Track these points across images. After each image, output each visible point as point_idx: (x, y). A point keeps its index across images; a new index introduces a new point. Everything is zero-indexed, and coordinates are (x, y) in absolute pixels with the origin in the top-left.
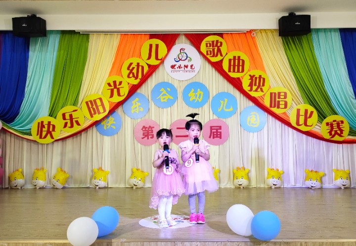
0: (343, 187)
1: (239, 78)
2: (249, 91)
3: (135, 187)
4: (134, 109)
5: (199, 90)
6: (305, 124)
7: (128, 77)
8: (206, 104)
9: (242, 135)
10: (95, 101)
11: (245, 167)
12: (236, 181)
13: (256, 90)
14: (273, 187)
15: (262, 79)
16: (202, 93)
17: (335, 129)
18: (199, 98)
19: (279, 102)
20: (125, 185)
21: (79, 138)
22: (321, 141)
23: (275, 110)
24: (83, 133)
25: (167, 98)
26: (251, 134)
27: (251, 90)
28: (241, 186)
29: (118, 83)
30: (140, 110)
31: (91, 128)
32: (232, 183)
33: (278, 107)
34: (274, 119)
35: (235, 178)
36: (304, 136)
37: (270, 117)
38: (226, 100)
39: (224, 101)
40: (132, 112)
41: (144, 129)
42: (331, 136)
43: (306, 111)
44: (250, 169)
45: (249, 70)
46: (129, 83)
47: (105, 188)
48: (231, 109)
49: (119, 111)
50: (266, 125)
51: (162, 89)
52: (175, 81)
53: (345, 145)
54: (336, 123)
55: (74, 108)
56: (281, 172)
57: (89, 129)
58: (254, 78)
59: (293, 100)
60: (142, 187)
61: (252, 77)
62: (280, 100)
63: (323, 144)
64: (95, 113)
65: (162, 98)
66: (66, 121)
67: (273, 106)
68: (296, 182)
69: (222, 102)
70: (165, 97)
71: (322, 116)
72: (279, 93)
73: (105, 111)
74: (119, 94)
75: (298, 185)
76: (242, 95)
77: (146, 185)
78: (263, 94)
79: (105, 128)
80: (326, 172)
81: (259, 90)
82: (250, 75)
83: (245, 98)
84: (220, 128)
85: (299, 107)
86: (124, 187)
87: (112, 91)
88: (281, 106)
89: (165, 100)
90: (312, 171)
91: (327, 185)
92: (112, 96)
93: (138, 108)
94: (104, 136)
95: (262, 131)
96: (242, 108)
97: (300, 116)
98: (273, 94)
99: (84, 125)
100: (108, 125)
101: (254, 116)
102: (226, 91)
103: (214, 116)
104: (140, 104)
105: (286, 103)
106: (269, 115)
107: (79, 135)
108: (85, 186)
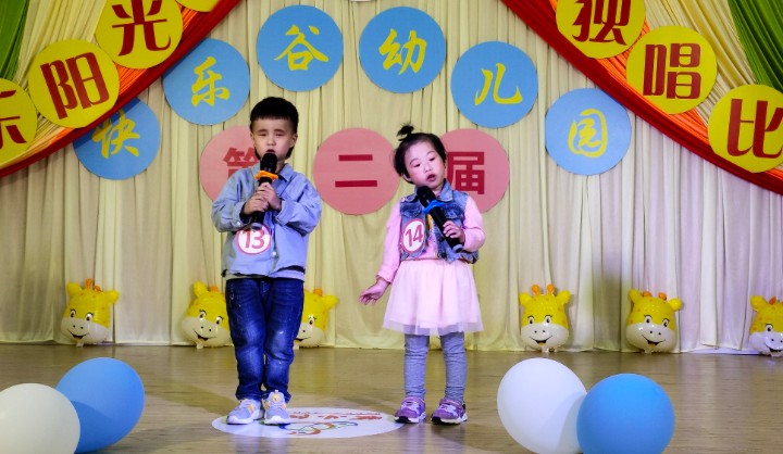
2: (576, 38)
3: (200, 345)
4: (199, 93)
5: (413, 33)
6: (758, 150)
8: (435, 83)
9: (552, 180)
10: (72, 62)
11: (559, 285)
12: (528, 329)
13: (600, 38)
14: (648, 349)
15: (619, 2)
16: (423, 44)
18: (415, 59)
19: (673, 76)
20: (171, 339)
21: (19, 184)
23: (660, 103)
24: (32, 167)
25: (308, 60)
26: (580, 179)
27: (583, 37)
28: (543, 346)
29: (147, 7)
30: (221, 96)
31: (61, 151)
32: (514, 337)
33: (671, 94)
34: (655, 132)
35: (526, 321)
36: (753, 189)
37: (644, 127)
38: (501, 68)
39: (495, 71)
40: (195, 101)
41: (232, 159)
43: (762, 107)
44: (573, 291)
46: (183, 8)
48: (517, 98)
49: (153, 98)
50: (630, 152)
51: (294, 30)
55: (6, 85)
56: (675, 304)
57: (52, 156)
62: (677, 69)
64: (73, 104)
65: (292, 57)
67: (654, 90)
68: (719, 338)
69: (488, 74)
70: (301, 56)
72: (676, 48)
73: (104, 96)
74: (151, 44)
75: (729, 346)
76: (553, 53)
78: (623, 48)
79: (105, 153)
81: (610, 35)
83: (562, 62)
84: (480, 157)
85: (737, 93)
86: (167, 343)
87: (129, 32)
88: (679, 91)
89: (304, 66)
90: (773, 301)
92: (127, 48)
93: (213, 90)
94: (102, 179)
95: (616, 171)
96: (554, 98)
97: (742, 124)
98: (656, 50)
99: (37, 141)
100: (114, 142)
101: (591, 122)
102: (501, 38)
103: (462, 119)
104: (219, 77)
105: (696, 79)
106: (639, 119)
107: (20, 173)
108: (41, 340)
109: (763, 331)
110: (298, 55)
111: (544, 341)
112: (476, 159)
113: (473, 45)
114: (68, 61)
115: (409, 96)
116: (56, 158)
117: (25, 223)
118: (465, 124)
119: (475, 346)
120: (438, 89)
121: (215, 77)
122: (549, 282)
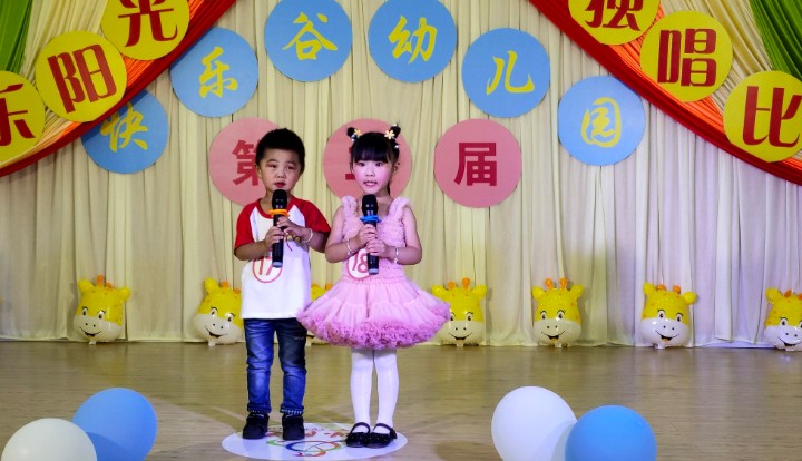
2: (589, 24)
3: (212, 343)
4: (207, 84)
5: (423, 20)
6: (774, 138)
8: (446, 71)
9: (565, 171)
10: (79, 55)
11: (573, 278)
12: (540, 324)
13: (614, 24)
14: (662, 345)
16: (433, 31)
18: (425, 47)
19: (688, 63)
20: (182, 336)
21: (28, 178)
23: (675, 90)
24: (40, 162)
25: (316, 48)
26: (594, 170)
27: (596, 23)
28: (555, 342)
30: (228, 87)
31: (69, 146)
32: (527, 332)
33: (686, 81)
34: (669, 121)
35: (538, 316)
36: (769, 178)
37: (660, 118)
38: (513, 56)
39: (506, 59)
40: (203, 92)
41: (241, 152)
43: (778, 94)
44: (586, 285)
47: (117, 343)
48: (529, 87)
49: (160, 89)
50: (644, 142)
51: (302, 18)
55: (12, 78)
56: (689, 298)
57: (60, 151)
59: (735, 56)
62: (692, 56)
64: (80, 98)
65: (301, 46)
67: (668, 78)
68: (733, 331)
69: (499, 62)
70: (310, 45)
72: (691, 33)
73: (111, 89)
74: (158, 33)
75: (743, 340)
76: (566, 40)
78: (636, 34)
79: (113, 147)
81: (624, 21)
83: (575, 49)
84: (492, 148)
85: (753, 80)
86: (179, 339)
87: (135, 21)
88: (694, 78)
89: (312, 56)
90: (788, 294)
92: (134, 38)
93: (220, 82)
94: (111, 174)
95: (630, 161)
96: (567, 86)
97: (758, 112)
98: (671, 36)
99: (46, 135)
100: (121, 136)
101: (604, 111)
102: (513, 25)
103: (473, 107)
104: (227, 67)
105: (712, 66)
106: (653, 107)
107: (29, 168)
108: (53, 338)
109: (776, 324)
110: (307, 44)
111: (557, 337)
112: (487, 150)
113: (484, 32)
114: (75, 53)
115: (419, 85)
116: (64, 153)
117: (35, 219)
118: (476, 113)
119: (488, 341)
120: (449, 76)
121: (223, 67)
122: (562, 276)
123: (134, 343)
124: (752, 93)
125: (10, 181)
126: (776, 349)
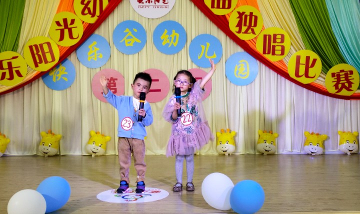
0: (349, 153)
1: (224, 16)
2: (237, 32)
3: (93, 155)
4: (91, 56)
5: (174, 31)
6: (307, 75)
7: (83, 13)
8: (183, 50)
9: (228, 87)
10: (41, 45)
11: (232, 129)
12: (220, 146)
13: (246, 32)
15: (253, 17)
16: (178, 35)
17: (343, 81)
18: (174, 41)
19: (274, 47)
20: (82, 153)
21: (21, 93)
22: (325, 97)
23: (269, 57)
24: (26, 87)
25: (133, 42)
26: (239, 87)
27: (239, 32)
28: (225, 153)
29: (69, 22)
30: (99, 57)
31: (37, 80)
32: (214, 149)
33: (274, 54)
34: (267, 68)
35: (219, 143)
36: (305, 90)
37: (263, 67)
38: (208, 44)
39: (206, 46)
40: (89, 59)
42: (337, 90)
43: (308, 58)
44: (237, 131)
45: (237, 6)
46: (83, 22)
47: (56, 156)
48: (214, 56)
49: (73, 58)
50: (258, 76)
51: (127, 30)
52: (144, 18)
53: (354, 101)
54: (343, 73)
55: (14, 54)
56: (275, 135)
57: (33, 82)
58: (243, 17)
59: (292, 44)
60: (103, 155)
61: (241, 15)
62: (276, 44)
63: (327, 100)
64: (41, 62)
65: (127, 41)
66: (3, 71)
67: (267, 52)
68: (292, 148)
69: (203, 47)
70: (130, 40)
71: (327, 65)
72: (275, 36)
73: (53, 59)
74: (71, 37)
75: (296, 151)
76: (228, 38)
77: (108, 152)
78: (255, 36)
79: (54, 80)
80: (330, 136)
81: (250, 31)
82: (239, 13)
83: (232, 42)
85: (298, 53)
86: (80, 155)
87: (62, 32)
88: (276, 52)
89: (131, 45)
90: (312, 134)
91: (329, 151)
92: (62, 38)
93: (96, 54)
94: (54, 91)
95: (253, 84)
96: (229, 55)
97: (300, 65)
98: (267, 37)
99: (27, 77)
100: (57, 76)
101: (243, 65)
102: (208, 33)
103: (193, 64)
104: (98, 49)
105: (283, 48)
106: (261, 63)
107: (21, 89)
108: (31, 154)
109: (308, 145)
110: (129, 40)
111: (226, 151)
113: (197, 35)
115: (172, 56)
116: (35, 83)
117: (24, 108)
118: (194, 66)
119: (200, 153)
120: (183, 52)
121: (97, 49)
122: (227, 128)
123: (63, 156)
124: (298, 58)
125: (14, 94)
126: (308, 154)
